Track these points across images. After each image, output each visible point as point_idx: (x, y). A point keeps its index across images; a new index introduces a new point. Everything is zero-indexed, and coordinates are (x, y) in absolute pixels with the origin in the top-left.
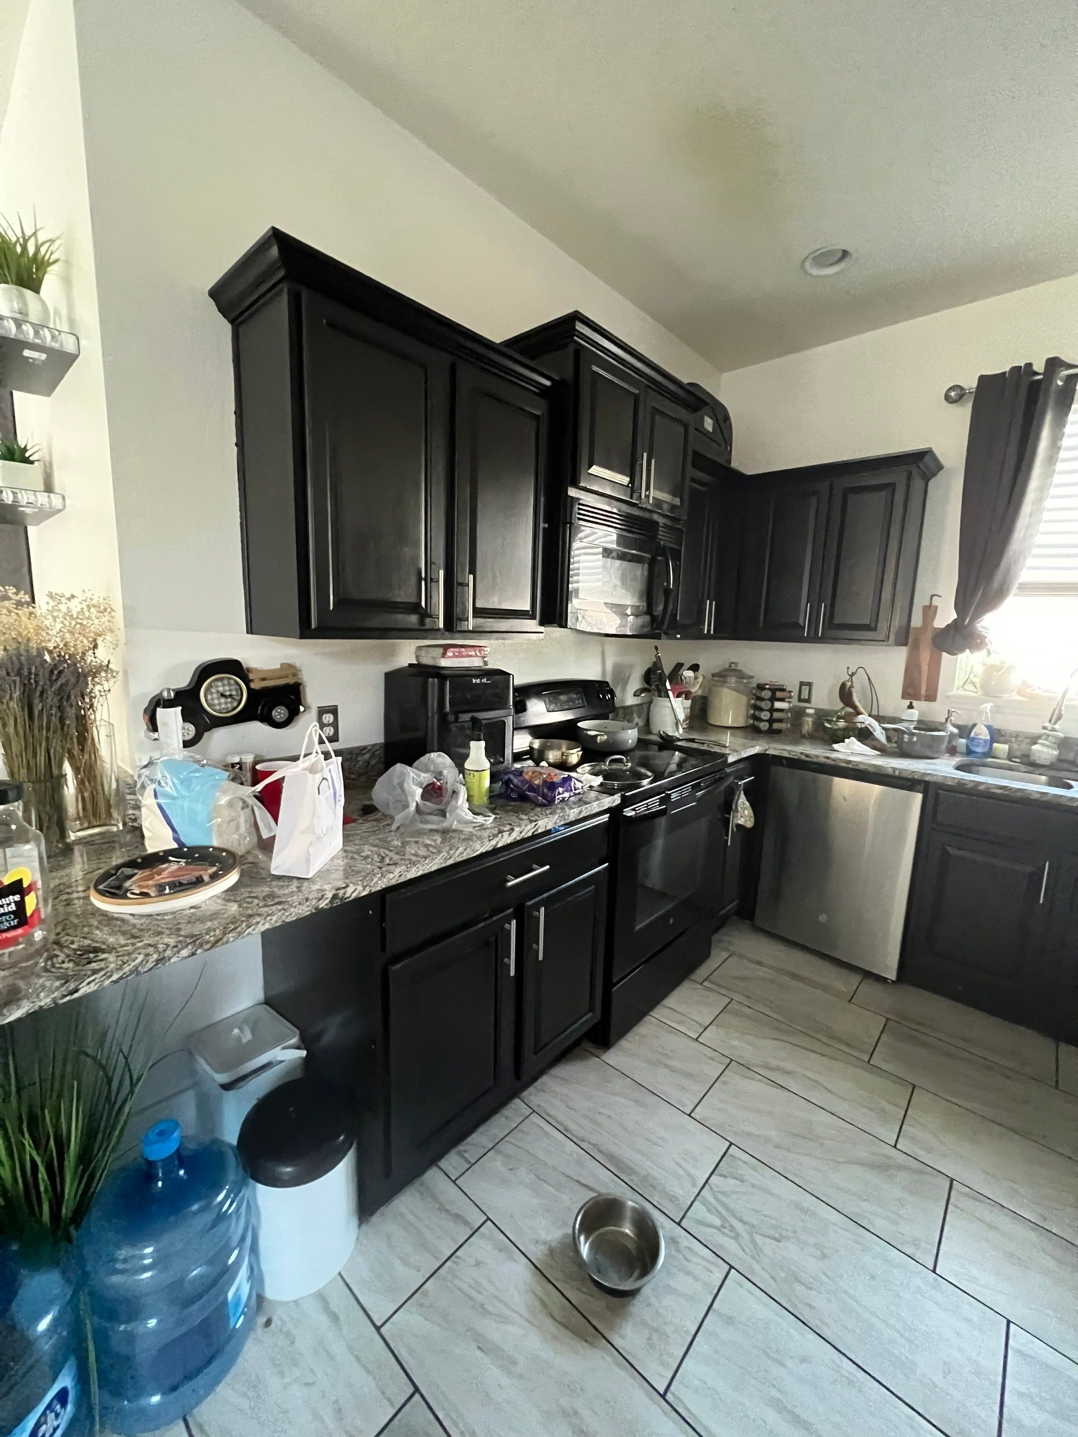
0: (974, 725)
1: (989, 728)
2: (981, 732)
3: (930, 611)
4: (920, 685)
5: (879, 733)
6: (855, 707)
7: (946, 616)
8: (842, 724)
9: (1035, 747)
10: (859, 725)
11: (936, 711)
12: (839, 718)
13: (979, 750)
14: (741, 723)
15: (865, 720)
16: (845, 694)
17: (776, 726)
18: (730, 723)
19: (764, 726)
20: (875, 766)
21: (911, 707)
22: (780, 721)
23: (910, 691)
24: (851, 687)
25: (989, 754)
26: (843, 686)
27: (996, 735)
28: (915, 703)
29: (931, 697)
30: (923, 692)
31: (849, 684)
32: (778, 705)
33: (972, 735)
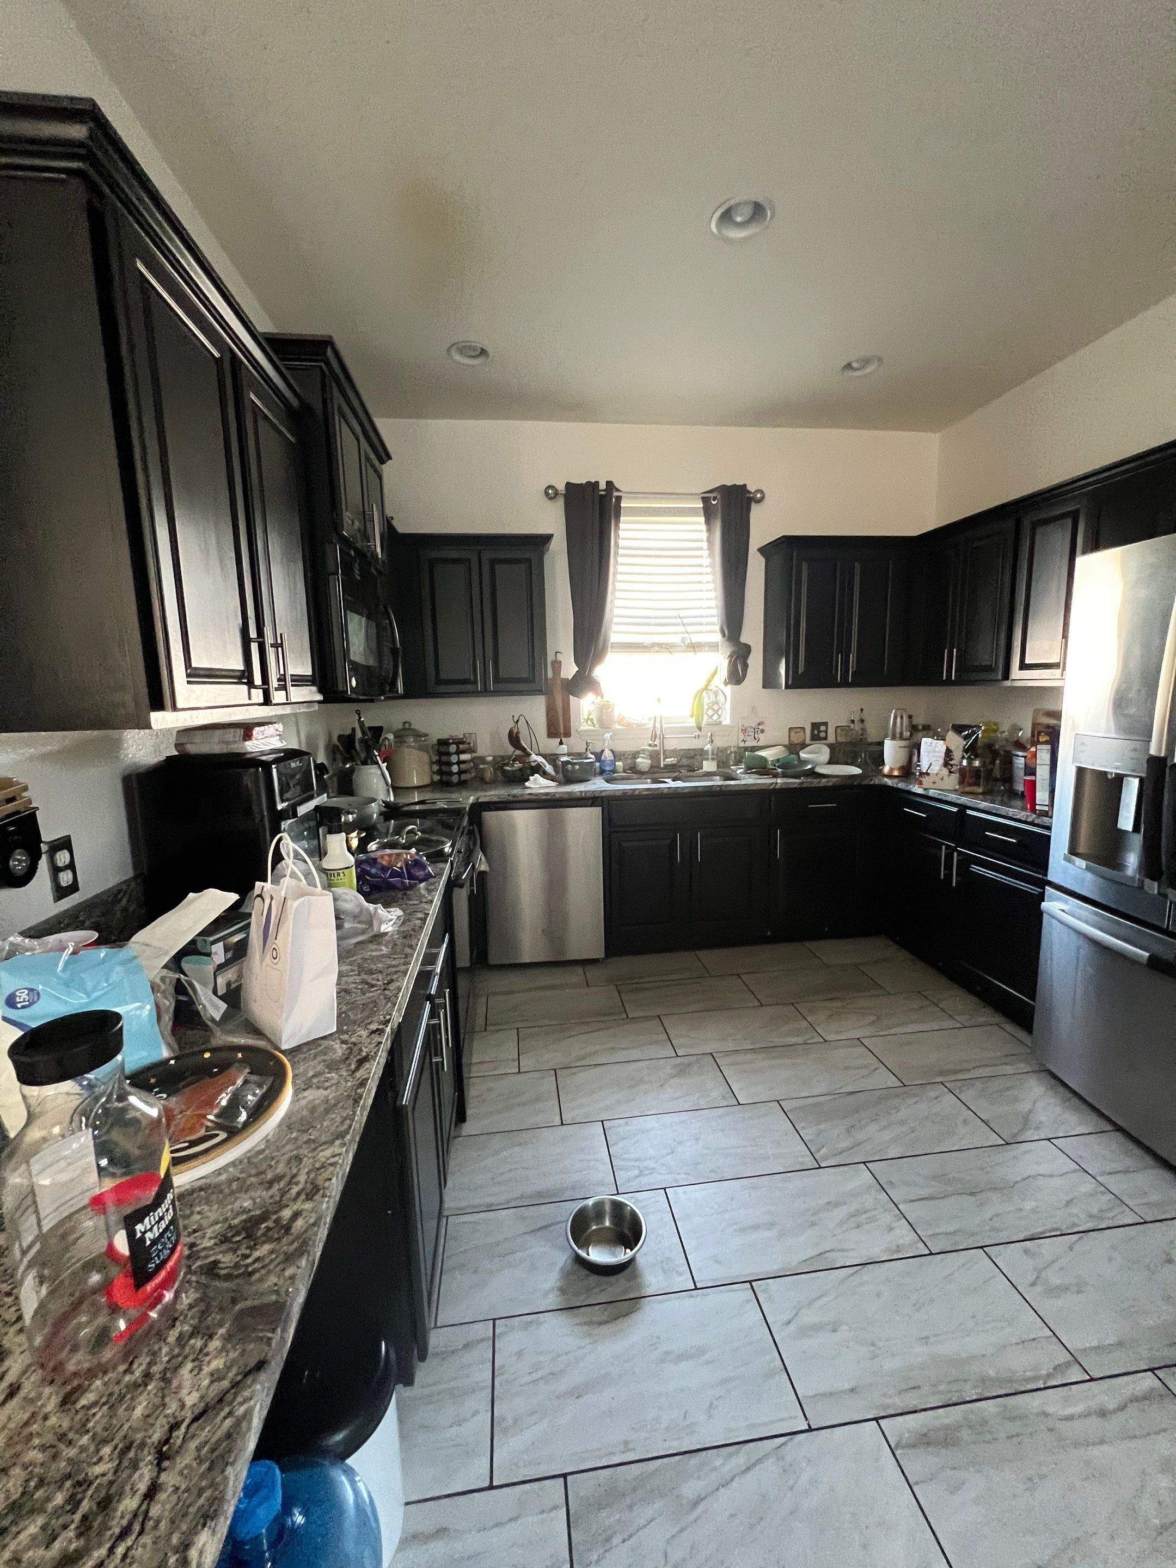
0: (603, 751)
1: (612, 751)
2: (608, 755)
3: (557, 665)
4: (558, 725)
5: (549, 768)
6: (524, 750)
7: (570, 669)
8: (518, 765)
9: (638, 760)
10: (533, 764)
11: (579, 743)
12: (514, 761)
13: (608, 768)
14: (427, 781)
15: (536, 758)
16: (514, 739)
17: (463, 777)
18: (415, 782)
19: (455, 779)
21: (561, 743)
22: (465, 772)
23: (554, 731)
24: (518, 733)
25: (614, 771)
26: (511, 733)
27: (617, 756)
28: (564, 740)
29: (570, 733)
30: (563, 731)
31: (515, 731)
32: (463, 757)
33: (603, 758)
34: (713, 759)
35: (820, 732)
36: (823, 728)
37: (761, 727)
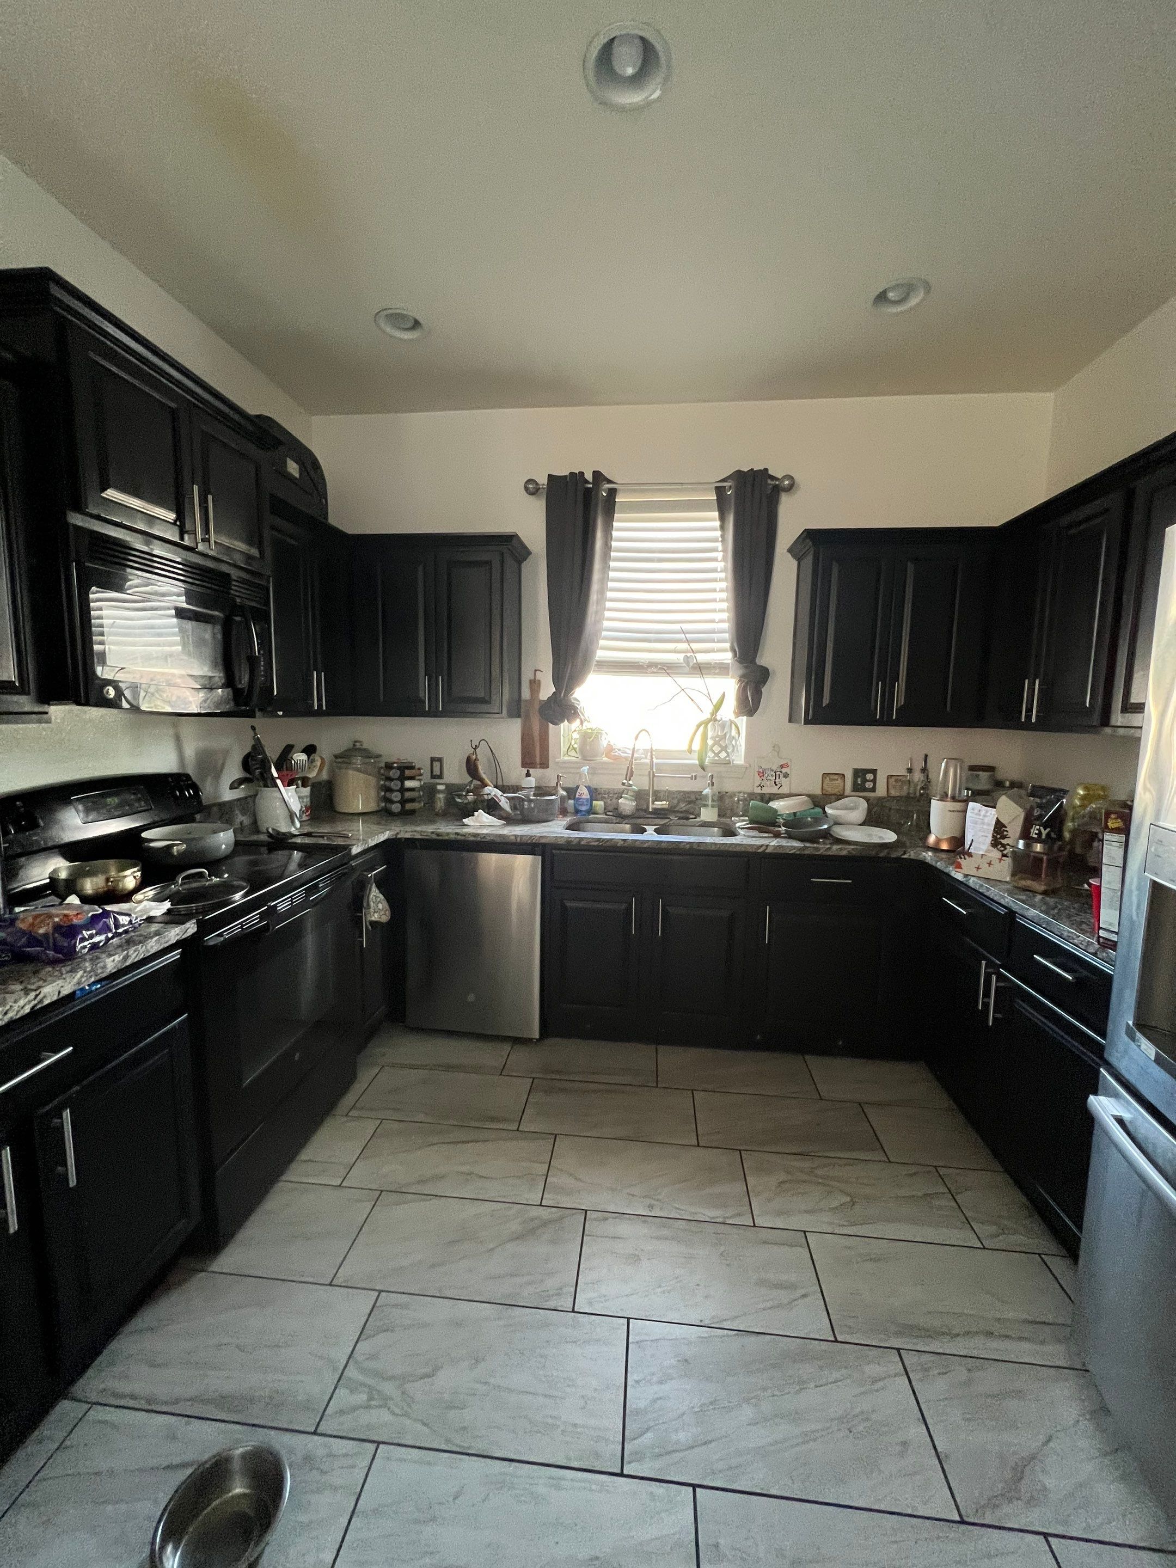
0: (578, 787)
1: (588, 788)
2: (584, 793)
3: (535, 685)
4: (535, 753)
5: (504, 804)
6: (481, 780)
7: (547, 690)
8: (471, 797)
9: (620, 801)
10: (486, 797)
11: (549, 776)
12: (468, 792)
13: (584, 808)
14: (372, 807)
15: (491, 791)
16: (471, 767)
17: (409, 806)
18: (360, 807)
19: (396, 808)
20: (500, 836)
21: (528, 775)
22: (412, 800)
23: (527, 760)
24: (476, 759)
25: (591, 811)
26: (469, 759)
27: (595, 793)
28: (531, 771)
29: (544, 765)
30: (538, 760)
31: (474, 757)
32: (409, 784)
33: (577, 796)
34: (713, 806)
35: (864, 780)
36: (870, 776)
37: (784, 770)
